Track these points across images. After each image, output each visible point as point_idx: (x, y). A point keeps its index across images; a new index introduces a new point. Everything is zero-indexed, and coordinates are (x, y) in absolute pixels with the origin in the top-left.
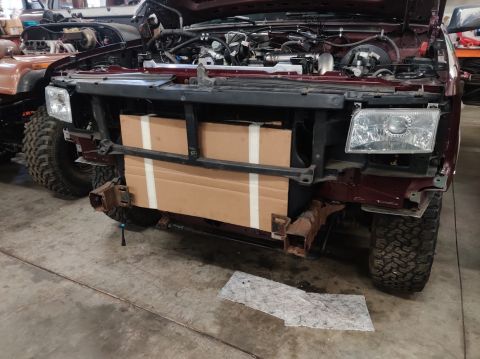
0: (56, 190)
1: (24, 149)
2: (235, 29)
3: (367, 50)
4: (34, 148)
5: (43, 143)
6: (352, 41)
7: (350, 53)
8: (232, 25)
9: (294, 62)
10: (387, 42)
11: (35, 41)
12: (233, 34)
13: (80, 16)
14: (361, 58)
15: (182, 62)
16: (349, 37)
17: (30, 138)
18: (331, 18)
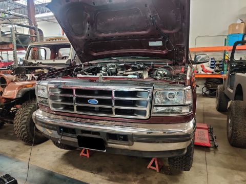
0: (27, 141)
1: (14, 122)
2: (111, 62)
3: (162, 70)
4: (20, 122)
5: (25, 119)
6: (156, 67)
7: (156, 72)
8: (110, 61)
9: (134, 74)
10: (169, 67)
11: (21, 74)
12: (110, 64)
13: (41, 63)
14: (160, 73)
15: (90, 75)
16: (155, 65)
17: (18, 117)
18: (148, 59)
